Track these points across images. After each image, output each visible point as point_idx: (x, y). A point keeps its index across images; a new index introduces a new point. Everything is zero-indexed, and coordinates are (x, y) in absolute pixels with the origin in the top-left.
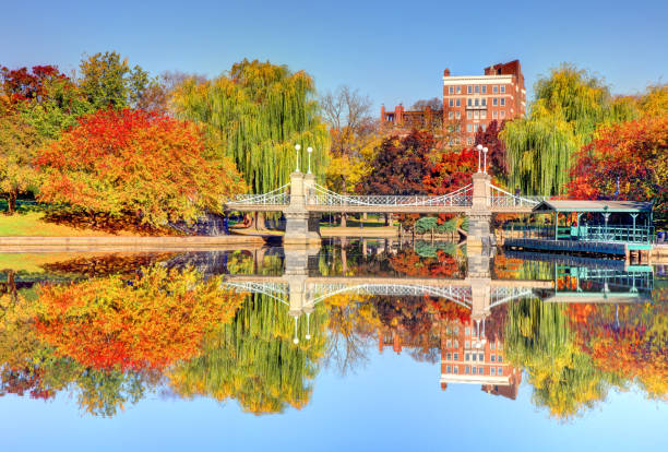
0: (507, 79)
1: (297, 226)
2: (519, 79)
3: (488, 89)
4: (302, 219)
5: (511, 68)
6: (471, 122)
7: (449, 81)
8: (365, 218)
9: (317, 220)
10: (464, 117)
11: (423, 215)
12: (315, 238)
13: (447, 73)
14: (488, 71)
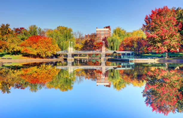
0: (108, 29)
1: (70, 56)
2: (110, 29)
3: (105, 31)
4: (70, 55)
5: (109, 27)
6: (101, 37)
7: (97, 30)
8: (82, 55)
9: (73, 55)
10: (100, 36)
11: (93, 54)
12: (73, 59)
13: (97, 28)
14: (104, 28)
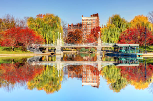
0: (96, 18)
2: (98, 18)
3: (92, 20)
5: (96, 15)
6: (88, 27)
7: (83, 18)
10: (86, 26)
12: (62, 53)
13: (82, 16)
14: (91, 16)
